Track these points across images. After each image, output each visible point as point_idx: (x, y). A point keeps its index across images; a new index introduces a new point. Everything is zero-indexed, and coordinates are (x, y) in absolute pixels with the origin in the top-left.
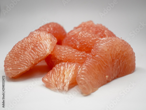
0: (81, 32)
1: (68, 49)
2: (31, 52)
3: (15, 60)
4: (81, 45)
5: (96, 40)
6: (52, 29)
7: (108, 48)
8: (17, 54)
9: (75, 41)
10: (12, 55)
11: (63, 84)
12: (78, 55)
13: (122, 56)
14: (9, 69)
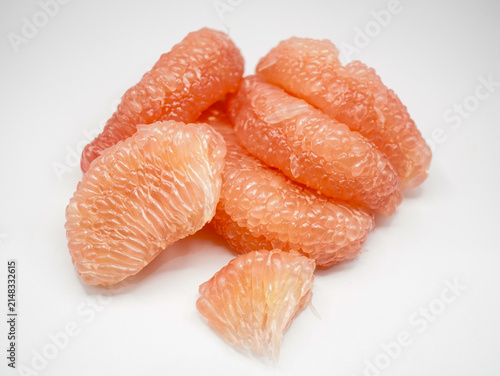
0: (305, 119)
1: (269, 200)
8: (104, 206)
10: (88, 209)
14: (88, 266)
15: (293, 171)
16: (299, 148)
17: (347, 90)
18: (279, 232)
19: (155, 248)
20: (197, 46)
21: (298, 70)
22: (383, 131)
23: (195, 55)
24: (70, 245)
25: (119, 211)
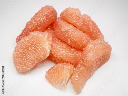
8: (22, 53)
13: (103, 56)
14: (19, 67)
15: (69, 43)
16: (70, 37)
17: (82, 22)
18: (65, 58)
19: (35, 63)
20: (45, 11)
21: (70, 17)
22: (91, 32)
23: (44, 13)
24: (14, 62)
25: (26, 54)
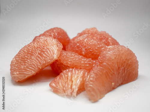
0: (87, 39)
1: (75, 55)
2: (38, 57)
3: (22, 65)
4: (86, 52)
5: (102, 47)
6: (56, 34)
7: (115, 56)
8: (23, 58)
9: (81, 47)
10: (18, 59)
11: (71, 90)
12: (84, 61)
13: (127, 64)
15: (83, 53)
16: (85, 46)
24: (11, 69)
25: (28, 59)
